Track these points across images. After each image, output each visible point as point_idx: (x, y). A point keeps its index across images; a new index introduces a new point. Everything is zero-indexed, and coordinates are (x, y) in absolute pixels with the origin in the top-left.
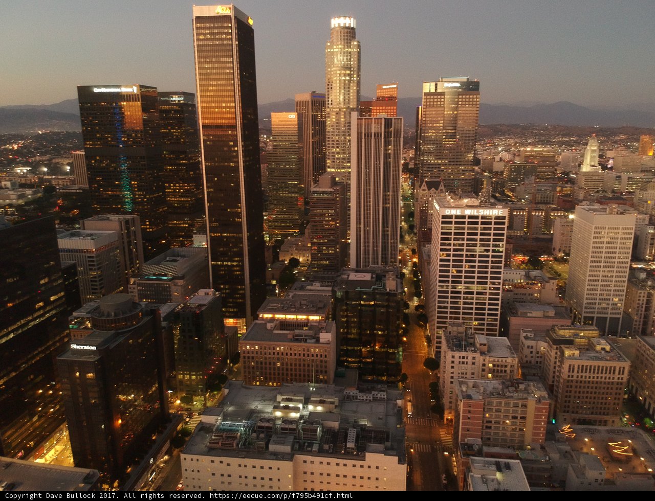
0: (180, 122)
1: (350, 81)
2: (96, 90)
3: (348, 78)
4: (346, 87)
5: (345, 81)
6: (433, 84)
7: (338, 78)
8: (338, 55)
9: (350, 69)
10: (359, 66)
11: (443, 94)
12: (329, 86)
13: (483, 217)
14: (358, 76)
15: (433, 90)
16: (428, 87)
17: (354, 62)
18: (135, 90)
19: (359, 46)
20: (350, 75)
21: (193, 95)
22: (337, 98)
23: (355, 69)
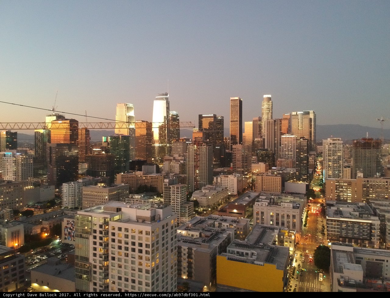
0: (220, 124)
1: (269, 112)
2: (203, 115)
3: (268, 111)
4: (268, 114)
5: (267, 112)
6: (296, 112)
7: (265, 111)
8: (265, 106)
9: (269, 109)
10: (272, 108)
11: (298, 115)
12: (263, 114)
13: (291, 137)
14: (272, 111)
15: (296, 114)
16: (294, 113)
17: (270, 107)
18: (212, 115)
19: (272, 102)
20: (269, 111)
21: (223, 117)
22: (265, 117)
23: (271, 110)
